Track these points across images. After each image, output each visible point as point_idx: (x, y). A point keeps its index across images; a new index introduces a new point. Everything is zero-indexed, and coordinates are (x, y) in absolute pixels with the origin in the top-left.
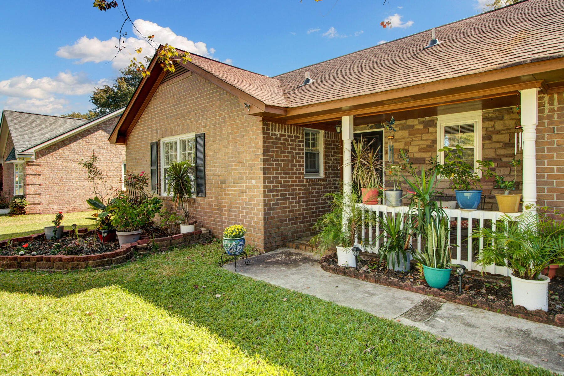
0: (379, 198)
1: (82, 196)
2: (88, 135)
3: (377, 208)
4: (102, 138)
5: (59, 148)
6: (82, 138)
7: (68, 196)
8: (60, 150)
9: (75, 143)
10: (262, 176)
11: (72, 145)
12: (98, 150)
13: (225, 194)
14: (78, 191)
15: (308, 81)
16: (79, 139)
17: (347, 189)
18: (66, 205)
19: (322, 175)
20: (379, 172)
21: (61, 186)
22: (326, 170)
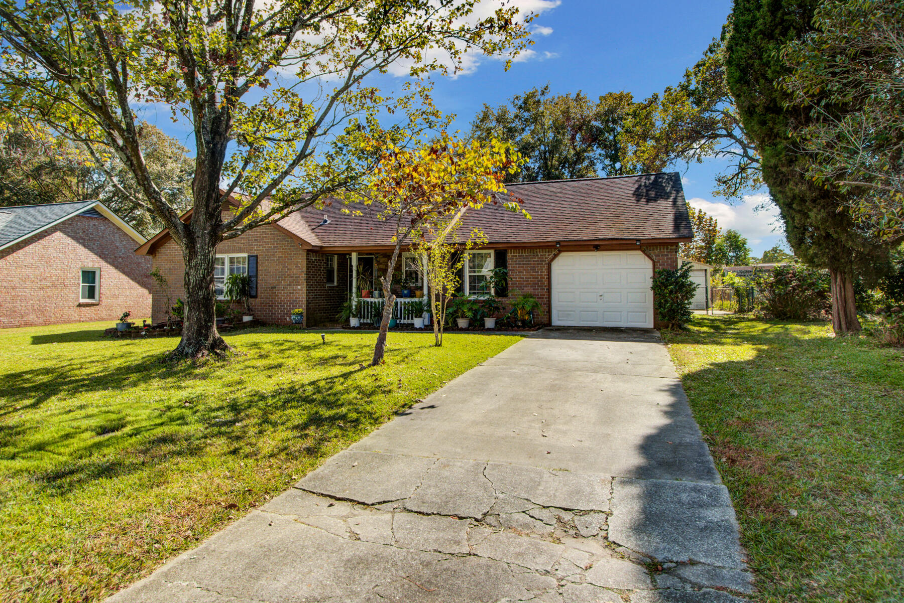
0: (371, 294)
1: (36, 308)
2: (45, 236)
3: (369, 300)
4: (60, 240)
5: (13, 252)
6: (39, 240)
7: (20, 308)
8: (14, 254)
9: (31, 246)
10: (305, 284)
11: (27, 249)
12: (55, 254)
13: (276, 296)
14: (31, 302)
15: (326, 221)
16: (36, 241)
17: (354, 290)
18: (18, 319)
19: (335, 284)
20: (371, 282)
21: (14, 296)
22: (338, 281)
